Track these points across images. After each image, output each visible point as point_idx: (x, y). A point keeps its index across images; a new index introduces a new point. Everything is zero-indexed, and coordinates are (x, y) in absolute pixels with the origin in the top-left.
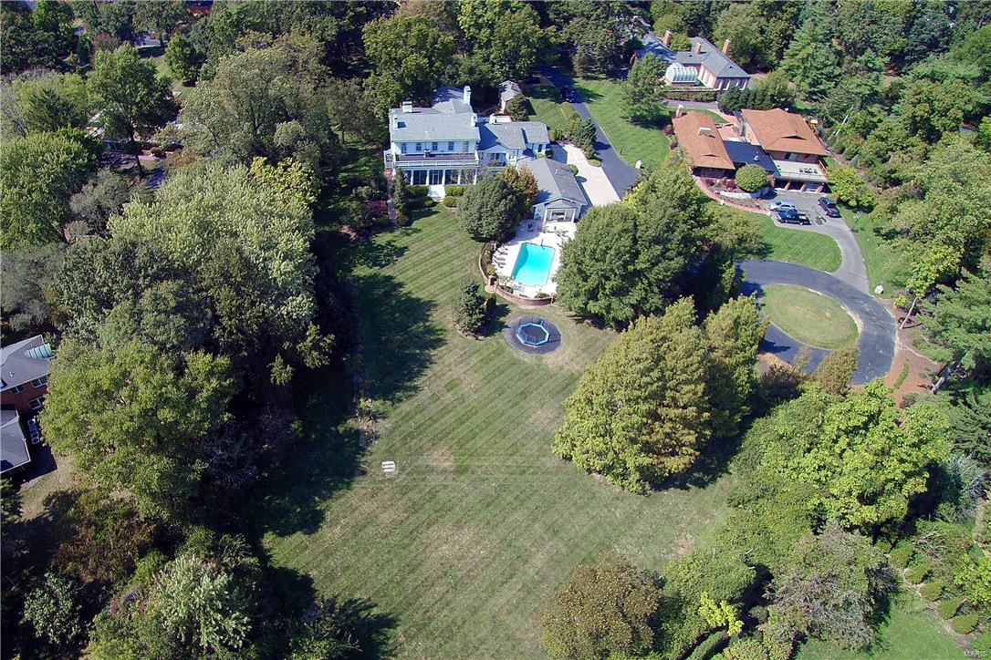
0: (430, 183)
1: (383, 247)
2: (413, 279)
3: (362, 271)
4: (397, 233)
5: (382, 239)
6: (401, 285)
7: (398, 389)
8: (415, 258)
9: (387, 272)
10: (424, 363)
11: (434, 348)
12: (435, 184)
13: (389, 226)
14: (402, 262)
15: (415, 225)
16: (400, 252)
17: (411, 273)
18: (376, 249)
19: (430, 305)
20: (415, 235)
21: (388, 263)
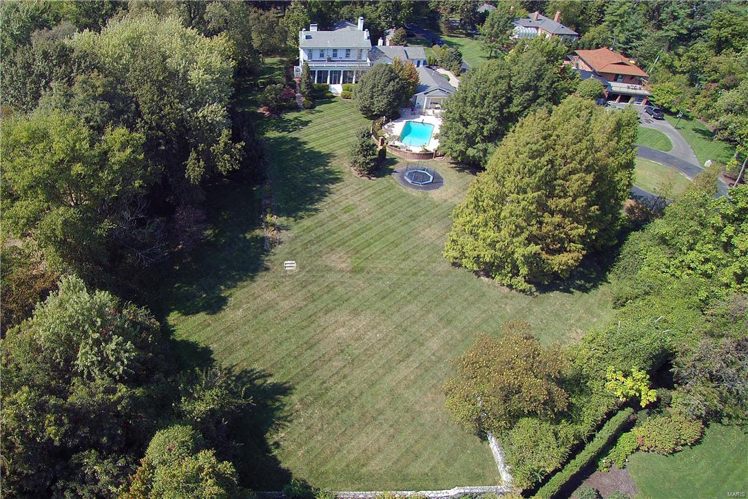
0: (331, 83)
1: (291, 121)
2: (314, 140)
3: (272, 134)
4: (303, 112)
5: (290, 116)
6: (305, 143)
7: (300, 210)
8: (317, 128)
9: (293, 135)
10: (323, 194)
11: (333, 184)
12: (335, 83)
13: (296, 108)
14: (305, 130)
15: (317, 108)
16: (306, 123)
17: (314, 136)
18: (286, 121)
19: (329, 156)
20: (318, 114)
21: (295, 129)
